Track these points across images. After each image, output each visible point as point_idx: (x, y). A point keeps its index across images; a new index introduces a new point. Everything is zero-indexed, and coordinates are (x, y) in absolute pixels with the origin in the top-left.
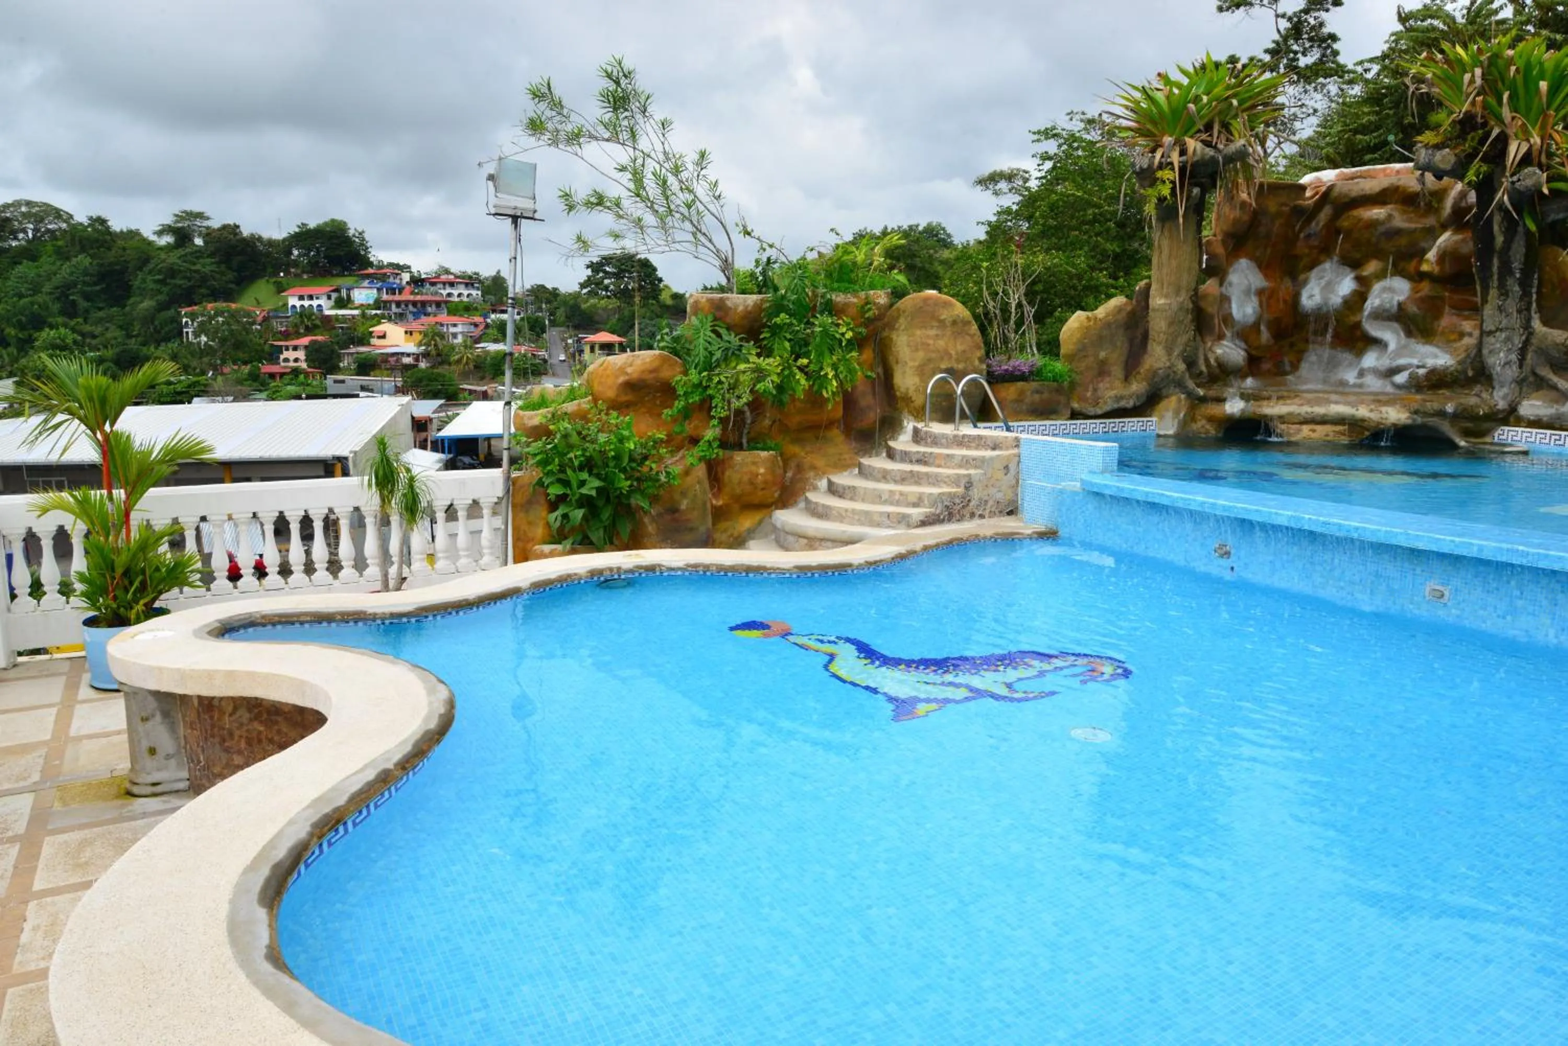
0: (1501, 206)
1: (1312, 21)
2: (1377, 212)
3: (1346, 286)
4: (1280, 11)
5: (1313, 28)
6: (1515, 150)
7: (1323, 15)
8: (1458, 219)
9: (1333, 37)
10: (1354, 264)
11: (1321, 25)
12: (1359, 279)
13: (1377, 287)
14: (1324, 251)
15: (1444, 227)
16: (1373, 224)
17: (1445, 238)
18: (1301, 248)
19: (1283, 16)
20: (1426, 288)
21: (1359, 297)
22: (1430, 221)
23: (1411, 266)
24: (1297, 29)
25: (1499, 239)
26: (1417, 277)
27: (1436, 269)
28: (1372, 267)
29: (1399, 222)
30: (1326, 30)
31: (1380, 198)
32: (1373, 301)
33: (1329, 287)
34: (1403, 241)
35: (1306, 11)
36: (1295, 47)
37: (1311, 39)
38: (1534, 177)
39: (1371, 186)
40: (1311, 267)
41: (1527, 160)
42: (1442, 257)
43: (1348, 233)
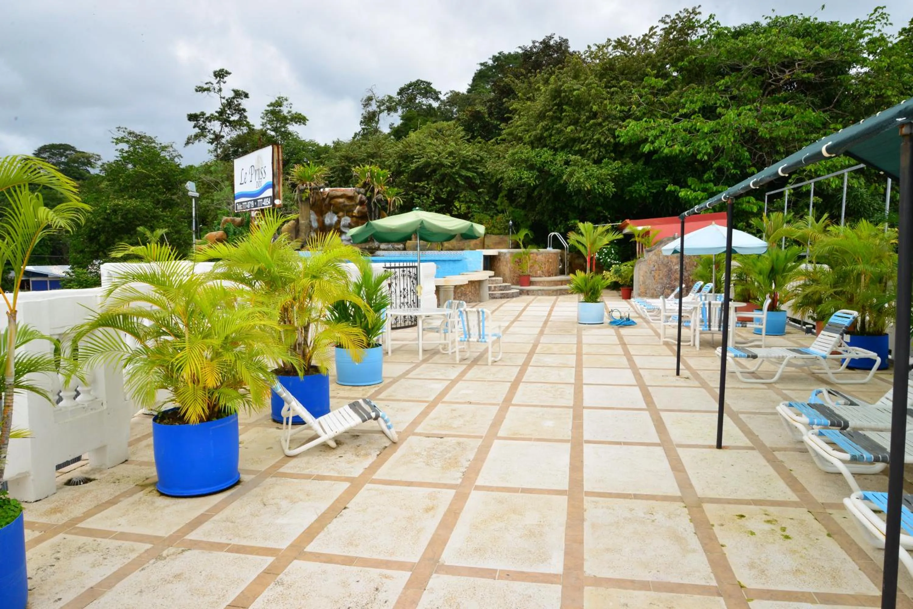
0: (374, 202)
1: (236, 103)
2: (341, 200)
3: (335, 219)
4: (222, 96)
5: (236, 105)
6: (376, 191)
7: (240, 101)
8: (361, 203)
9: (244, 110)
10: (336, 213)
11: (240, 104)
12: (338, 217)
13: (343, 219)
14: (329, 210)
15: (357, 205)
16: (340, 203)
17: (358, 207)
18: (324, 208)
19: (224, 98)
20: (354, 219)
21: (339, 222)
22: (353, 203)
23: (350, 214)
24: (229, 104)
25: (373, 209)
26: (352, 217)
27: (357, 215)
28: (341, 214)
29: (347, 203)
30: (241, 107)
31: (341, 197)
32: (342, 223)
33: (331, 219)
34: (348, 208)
35: (234, 98)
36: (228, 112)
37: (235, 110)
38: (380, 196)
39: (339, 193)
40: (326, 213)
41: (378, 193)
42: (358, 212)
43: (334, 205)
